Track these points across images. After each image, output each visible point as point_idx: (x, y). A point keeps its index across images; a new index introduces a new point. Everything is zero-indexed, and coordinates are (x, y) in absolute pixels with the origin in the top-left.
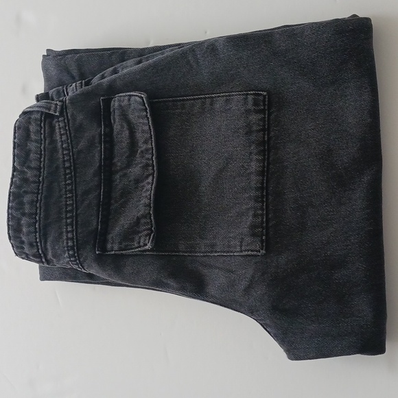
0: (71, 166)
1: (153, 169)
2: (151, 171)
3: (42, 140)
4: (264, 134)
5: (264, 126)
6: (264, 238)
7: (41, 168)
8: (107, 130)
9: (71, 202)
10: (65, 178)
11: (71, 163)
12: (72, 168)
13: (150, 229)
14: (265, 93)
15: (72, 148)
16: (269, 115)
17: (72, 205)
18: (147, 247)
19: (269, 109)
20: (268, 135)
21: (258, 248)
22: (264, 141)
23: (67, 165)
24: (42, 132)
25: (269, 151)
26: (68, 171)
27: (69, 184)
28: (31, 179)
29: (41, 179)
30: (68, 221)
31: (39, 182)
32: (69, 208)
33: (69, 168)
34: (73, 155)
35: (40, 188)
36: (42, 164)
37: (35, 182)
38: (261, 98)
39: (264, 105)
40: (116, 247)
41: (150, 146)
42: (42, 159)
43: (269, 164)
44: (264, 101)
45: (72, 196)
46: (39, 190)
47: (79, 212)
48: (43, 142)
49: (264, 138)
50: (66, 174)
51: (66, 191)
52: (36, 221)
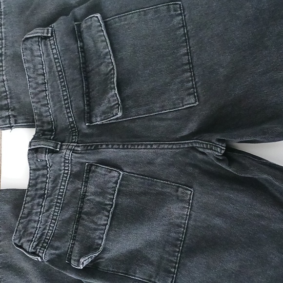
0: (61, 70)
1: (113, 65)
2: (111, 67)
3: (41, 54)
4: (184, 29)
5: (183, 23)
6: (196, 94)
7: (44, 74)
9: (66, 93)
10: (59, 78)
11: (61, 67)
12: (63, 71)
13: (118, 104)
14: (180, 3)
15: (60, 57)
16: (185, 16)
17: (67, 95)
18: (118, 116)
19: (184, 13)
20: (186, 29)
21: (193, 102)
22: (185, 34)
23: (59, 69)
24: (41, 49)
25: (189, 39)
26: (60, 73)
27: (62, 82)
28: (40, 82)
29: (46, 81)
30: (66, 106)
31: (45, 83)
32: (65, 98)
33: (61, 71)
34: (61, 62)
35: (46, 86)
36: (45, 70)
37: (43, 84)
38: (178, 6)
39: (181, 10)
40: (99, 119)
41: (108, 50)
42: (44, 68)
43: (190, 48)
44: (180, 8)
45: (66, 89)
46: (46, 88)
47: (71, 99)
48: (42, 56)
49: (184, 31)
50: (59, 75)
51: (61, 87)
52: (49, 109)
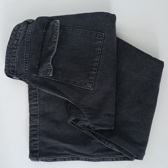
0: (29, 41)
3: (22, 30)
4: (100, 48)
5: (101, 45)
6: (93, 84)
7: (19, 40)
8: (45, 31)
9: (27, 55)
10: (26, 45)
11: (29, 40)
14: (103, 34)
15: (31, 35)
16: (103, 42)
19: (103, 40)
20: (102, 49)
21: (90, 87)
24: (24, 27)
25: (101, 54)
26: (28, 43)
27: (27, 48)
28: (15, 43)
29: (18, 44)
30: (26, 61)
32: (27, 57)
34: (31, 37)
37: (16, 45)
39: (102, 38)
42: (20, 37)
43: (100, 59)
45: (28, 53)
46: (17, 48)
47: (30, 59)
49: (100, 50)
51: (26, 50)
52: (15, 59)
